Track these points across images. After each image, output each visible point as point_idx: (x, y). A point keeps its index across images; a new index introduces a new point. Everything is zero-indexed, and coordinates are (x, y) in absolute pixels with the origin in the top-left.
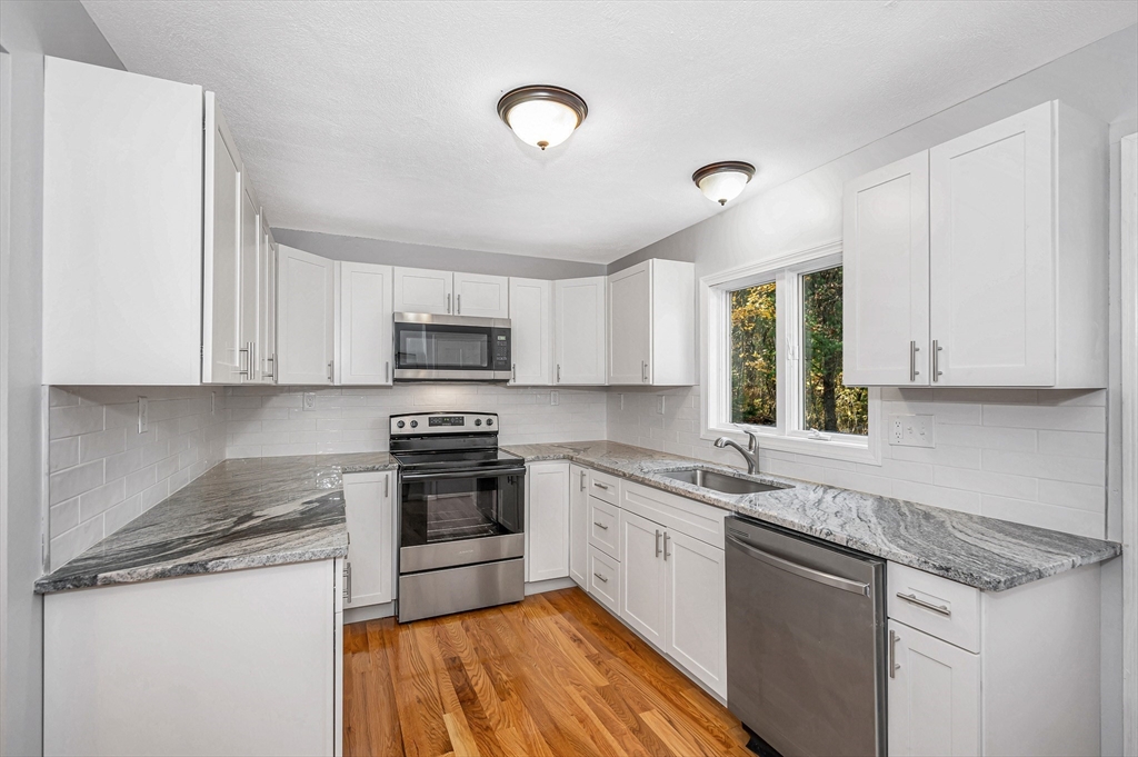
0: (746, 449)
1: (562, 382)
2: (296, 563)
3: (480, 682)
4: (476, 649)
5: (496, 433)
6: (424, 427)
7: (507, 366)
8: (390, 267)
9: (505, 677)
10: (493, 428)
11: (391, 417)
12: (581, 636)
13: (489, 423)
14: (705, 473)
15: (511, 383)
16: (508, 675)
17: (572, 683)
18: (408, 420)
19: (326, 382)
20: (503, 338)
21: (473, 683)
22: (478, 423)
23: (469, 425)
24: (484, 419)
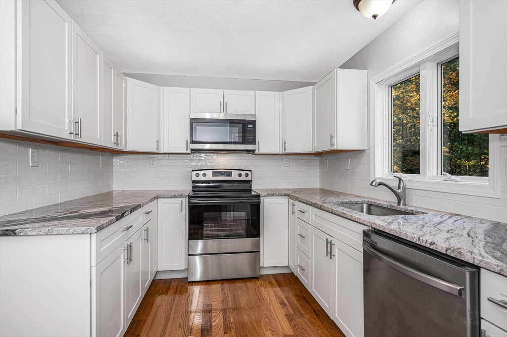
0: (396, 189)
1: (287, 152)
2: (65, 234)
3: (217, 321)
4: (223, 301)
5: (250, 181)
6: (209, 176)
7: (253, 142)
8: (189, 88)
9: (232, 320)
10: (249, 178)
11: (193, 171)
12: (286, 301)
13: (247, 175)
14: (370, 206)
15: (257, 152)
16: (234, 319)
17: (270, 330)
18: (201, 173)
19: (156, 151)
20: (251, 126)
21: (213, 320)
22: (240, 175)
23: (235, 176)
24: (243, 173)
